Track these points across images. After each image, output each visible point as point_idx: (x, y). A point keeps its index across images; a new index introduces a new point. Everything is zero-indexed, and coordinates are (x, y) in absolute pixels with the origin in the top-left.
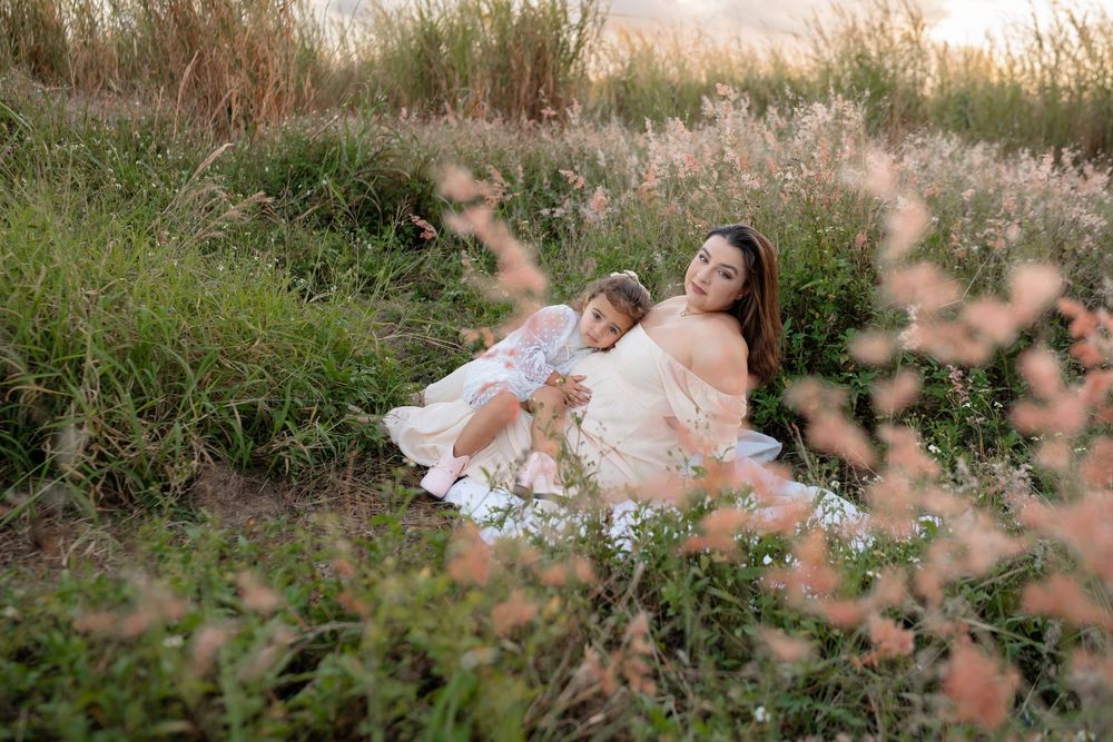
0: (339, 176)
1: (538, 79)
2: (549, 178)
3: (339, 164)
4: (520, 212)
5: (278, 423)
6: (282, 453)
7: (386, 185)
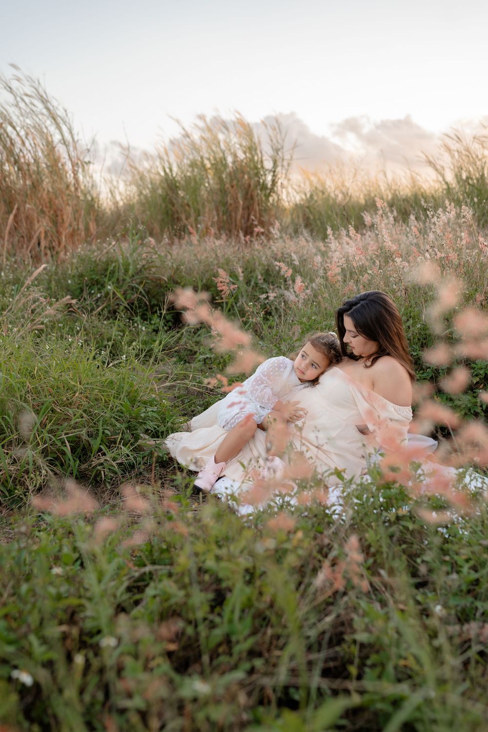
0: (118, 283)
1: (248, 208)
2: (262, 275)
3: (118, 275)
4: (244, 300)
5: (95, 448)
6: (99, 468)
7: (151, 287)
